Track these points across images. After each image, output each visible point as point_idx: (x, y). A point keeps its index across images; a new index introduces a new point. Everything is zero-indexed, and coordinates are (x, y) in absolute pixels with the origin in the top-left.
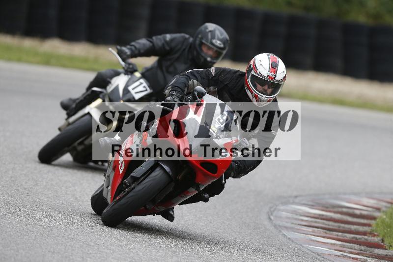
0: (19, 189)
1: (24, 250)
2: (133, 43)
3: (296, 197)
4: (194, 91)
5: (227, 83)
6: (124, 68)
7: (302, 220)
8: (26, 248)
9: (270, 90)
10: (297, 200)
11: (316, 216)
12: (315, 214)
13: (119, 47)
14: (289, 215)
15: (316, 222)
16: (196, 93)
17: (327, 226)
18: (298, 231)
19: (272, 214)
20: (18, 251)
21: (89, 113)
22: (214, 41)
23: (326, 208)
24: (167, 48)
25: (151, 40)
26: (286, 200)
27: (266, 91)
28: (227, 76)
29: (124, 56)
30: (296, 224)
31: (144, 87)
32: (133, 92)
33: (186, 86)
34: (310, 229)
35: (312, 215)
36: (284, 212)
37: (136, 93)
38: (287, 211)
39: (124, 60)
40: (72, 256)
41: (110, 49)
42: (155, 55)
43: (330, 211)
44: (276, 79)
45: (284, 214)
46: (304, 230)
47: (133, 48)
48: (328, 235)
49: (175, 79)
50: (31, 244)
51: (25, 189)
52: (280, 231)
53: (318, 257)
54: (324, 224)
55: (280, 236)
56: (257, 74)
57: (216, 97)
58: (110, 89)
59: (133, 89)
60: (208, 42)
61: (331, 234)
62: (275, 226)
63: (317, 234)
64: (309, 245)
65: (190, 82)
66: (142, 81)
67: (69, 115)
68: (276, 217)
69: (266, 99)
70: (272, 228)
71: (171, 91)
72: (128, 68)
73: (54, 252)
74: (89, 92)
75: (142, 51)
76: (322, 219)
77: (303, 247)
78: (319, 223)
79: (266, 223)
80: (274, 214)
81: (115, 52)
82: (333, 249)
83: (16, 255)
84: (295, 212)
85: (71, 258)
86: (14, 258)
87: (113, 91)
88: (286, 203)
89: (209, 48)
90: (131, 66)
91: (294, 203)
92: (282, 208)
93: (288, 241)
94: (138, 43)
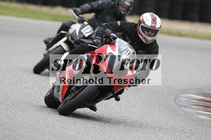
0: (40, 87)
1: (42, 120)
2: (81, 6)
3: (189, 90)
4: (110, 36)
5: (128, 30)
6: (78, 20)
7: (193, 102)
8: (44, 119)
9: (153, 34)
10: (190, 91)
11: (200, 100)
12: (199, 99)
13: (74, 8)
14: (186, 99)
15: (200, 103)
16: (112, 38)
17: (206, 105)
18: (190, 108)
19: (176, 99)
20: (39, 121)
21: (60, 46)
22: (125, 3)
23: (205, 95)
24: (100, 8)
25: (91, 4)
26: (184, 91)
27: (150, 34)
28: (128, 26)
29: (78, 13)
30: (189, 104)
31: (90, 30)
32: (84, 33)
33: (104, 33)
34: (197, 107)
35: (198, 99)
36: (183, 98)
37: (86, 33)
38: (184, 97)
39: (77, 15)
40: (68, 123)
41: (70, 10)
42: (93, 12)
43: (207, 97)
44: (156, 27)
45: (183, 99)
46: (194, 108)
47: (82, 9)
48: (206, 110)
49: (97, 29)
50: (46, 117)
51: (43, 87)
52: (181, 108)
53: (201, 122)
54: (204, 104)
55: (181, 111)
56: (145, 25)
57: (122, 39)
58: (71, 31)
59: (84, 31)
60: (122, 3)
61: (208, 109)
62: (178, 105)
63: (200, 109)
64: (196, 115)
65: (106, 31)
66: (89, 26)
67: (48, 47)
68: (179, 100)
69: (150, 39)
70: (176, 107)
71: (95, 36)
72: (80, 20)
73: (59, 121)
74: (59, 34)
75: (87, 11)
76: (203, 101)
77: (193, 116)
78: (201, 103)
79: (173, 104)
80: (178, 99)
81: (72, 12)
82: (209, 117)
83: (38, 123)
84: (189, 98)
85: (68, 124)
86: (37, 125)
87: (73, 33)
88: (184, 93)
89: (123, 7)
90: (82, 19)
91: (188, 93)
92: (182, 95)
93: (185, 113)
94: (84, 6)
